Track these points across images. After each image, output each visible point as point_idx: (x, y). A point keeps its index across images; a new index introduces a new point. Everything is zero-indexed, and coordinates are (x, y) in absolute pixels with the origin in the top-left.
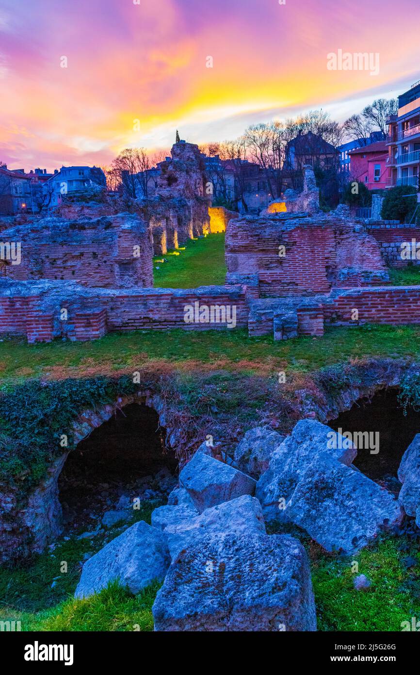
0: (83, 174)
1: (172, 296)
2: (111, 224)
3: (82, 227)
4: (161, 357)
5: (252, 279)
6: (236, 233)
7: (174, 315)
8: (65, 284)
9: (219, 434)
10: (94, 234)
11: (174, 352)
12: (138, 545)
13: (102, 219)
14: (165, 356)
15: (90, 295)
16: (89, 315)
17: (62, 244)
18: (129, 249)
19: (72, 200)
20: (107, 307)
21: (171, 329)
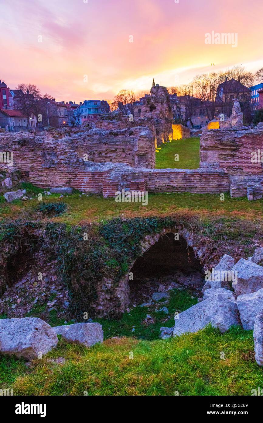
0: (97, 104)
1: (185, 173)
2: (133, 132)
3: (116, 134)
4: (184, 207)
5: (216, 166)
6: (207, 139)
7: (185, 184)
8: (122, 165)
9: (230, 251)
10: (123, 138)
11: (191, 205)
12: (221, 306)
13: (128, 129)
14: (186, 207)
15: (137, 172)
16: (138, 183)
17: (105, 144)
18: (144, 147)
19: (102, 119)
20: (147, 179)
21: (183, 192)
